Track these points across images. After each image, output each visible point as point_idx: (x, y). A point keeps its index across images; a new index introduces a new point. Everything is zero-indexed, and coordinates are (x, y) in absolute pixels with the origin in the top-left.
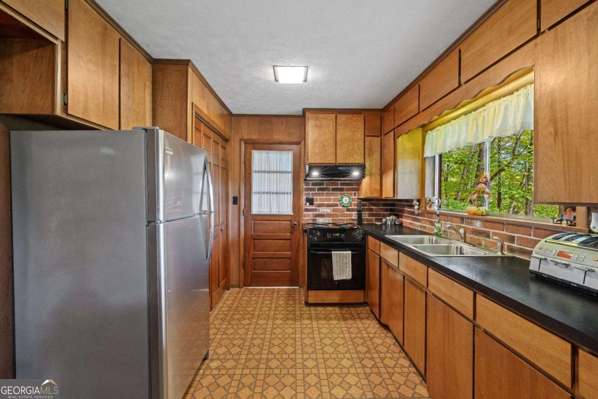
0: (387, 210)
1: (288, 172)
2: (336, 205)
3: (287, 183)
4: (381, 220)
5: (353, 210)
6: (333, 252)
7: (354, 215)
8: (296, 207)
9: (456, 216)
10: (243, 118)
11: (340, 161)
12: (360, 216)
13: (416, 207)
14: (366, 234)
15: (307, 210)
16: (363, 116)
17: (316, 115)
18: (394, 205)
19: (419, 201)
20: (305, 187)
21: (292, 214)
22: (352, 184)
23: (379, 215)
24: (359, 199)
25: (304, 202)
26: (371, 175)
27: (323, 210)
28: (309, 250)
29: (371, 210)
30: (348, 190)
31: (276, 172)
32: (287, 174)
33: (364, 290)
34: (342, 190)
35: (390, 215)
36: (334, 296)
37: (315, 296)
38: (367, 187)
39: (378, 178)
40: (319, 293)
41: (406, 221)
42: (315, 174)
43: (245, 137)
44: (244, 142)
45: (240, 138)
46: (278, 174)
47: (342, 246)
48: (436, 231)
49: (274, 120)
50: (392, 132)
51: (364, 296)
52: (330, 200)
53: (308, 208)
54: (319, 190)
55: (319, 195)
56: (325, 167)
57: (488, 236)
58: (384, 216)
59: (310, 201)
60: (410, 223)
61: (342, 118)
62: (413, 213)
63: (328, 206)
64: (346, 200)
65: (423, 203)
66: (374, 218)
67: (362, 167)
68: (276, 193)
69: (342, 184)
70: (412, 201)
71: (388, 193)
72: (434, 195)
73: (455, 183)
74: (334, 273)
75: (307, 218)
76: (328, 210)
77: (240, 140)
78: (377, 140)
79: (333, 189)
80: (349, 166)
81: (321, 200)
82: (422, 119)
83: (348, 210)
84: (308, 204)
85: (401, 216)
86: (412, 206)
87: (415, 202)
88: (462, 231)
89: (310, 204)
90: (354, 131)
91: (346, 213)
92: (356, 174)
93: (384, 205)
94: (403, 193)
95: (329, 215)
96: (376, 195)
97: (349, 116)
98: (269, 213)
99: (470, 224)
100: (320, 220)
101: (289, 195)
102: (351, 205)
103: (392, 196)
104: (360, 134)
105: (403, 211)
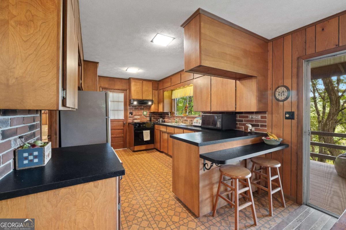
0: (159, 117)
1: (122, 102)
2: (141, 115)
3: (122, 106)
4: (157, 120)
5: (148, 117)
6: (144, 131)
7: (148, 119)
8: (126, 116)
9: (180, 117)
10: (101, 77)
11: (144, 98)
12: (151, 119)
13: (170, 115)
14: (154, 124)
15: (130, 117)
16: (152, 82)
17: (135, 80)
18: (162, 115)
19: (170, 113)
20: (129, 108)
21: (124, 119)
22: (147, 107)
23: (157, 118)
24: (150, 112)
25: (129, 114)
26: (155, 104)
27: (136, 117)
28: (135, 131)
29: (154, 116)
30: (146, 109)
31: (117, 102)
32: (121, 103)
33: (154, 143)
34: (143, 109)
35: (161, 118)
36: (143, 147)
37: (137, 148)
38: (153, 108)
39: (157, 105)
40: (138, 146)
41: (166, 120)
42: (135, 103)
43: (102, 86)
44: (102, 88)
45: (100, 86)
46: (118, 103)
47: (146, 129)
48: (175, 121)
49: (115, 80)
50: (162, 90)
51: (154, 146)
52: (139, 113)
53: (131, 116)
54: (135, 109)
55: (135, 111)
56: (139, 101)
57: (187, 121)
58: (159, 119)
59: (131, 113)
60: (168, 120)
61: (145, 82)
62: (169, 117)
63: (138, 115)
64: (145, 113)
65: (171, 113)
66: (155, 119)
67: (152, 101)
68: (117, 110)
69: (143, 107)
70: (168, 113)
71: (161, 110)
72: (175, 111)
73: (182, 106)
74: (144, 139)
75: (130, 120)
76: (138, 117)
77: (100, 87)
78: (157, 92)
79: (140, 109)
80: (147, 100)
81: (136, 113)
82: (172, 88)
83: (146, 117)
84: (130, 115)
85: (164, 118)
86: (168, 115)
87: (169, 113)
88: (182, 120)
89: (131, 115)
90: (148, 88)
91: (145, 118)
92: (150, 103)
93: (159, 115)
94: (166, 110)
95: (139, 119)
96: (156, 111)
97: (147, 82)
98: (114, 119)
99: (183, 118)
100: (136, 121)
101: (122, 111)
102: (147, 115)
103: (162, 111)
104: (151, 89)
105: (165, 117)
